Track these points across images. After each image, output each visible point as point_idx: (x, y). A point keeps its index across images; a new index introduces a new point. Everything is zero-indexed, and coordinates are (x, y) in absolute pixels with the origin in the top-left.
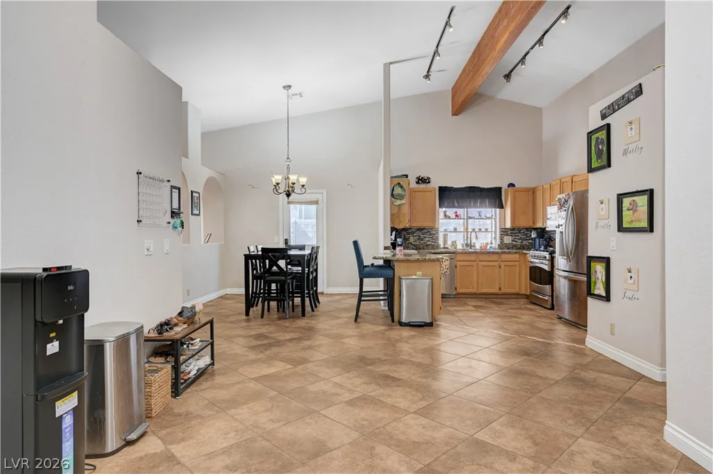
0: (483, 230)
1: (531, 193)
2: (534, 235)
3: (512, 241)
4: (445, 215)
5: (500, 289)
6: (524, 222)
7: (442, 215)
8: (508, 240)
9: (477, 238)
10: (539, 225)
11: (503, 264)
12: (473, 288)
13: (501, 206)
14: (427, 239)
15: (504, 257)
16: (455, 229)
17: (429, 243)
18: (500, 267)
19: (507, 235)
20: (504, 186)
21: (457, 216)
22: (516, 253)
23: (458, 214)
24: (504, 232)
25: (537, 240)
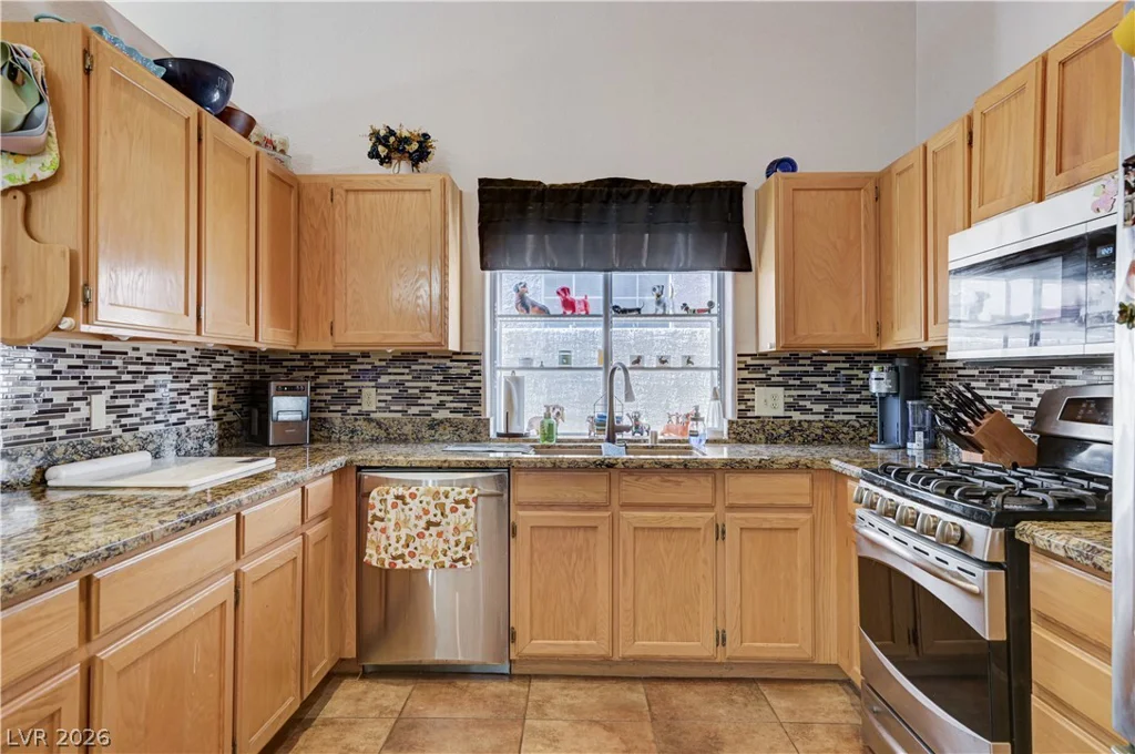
0: (676, 361)
1: (865, 198)
2: (879, 382)
3: (789, 407)
4: (524, 304)
5: (721, 639)
6: (834, 328)
7: (507, 303)
8: (770, 402)
9: (629, 396)
10: (907, 336)
11: (733, 521)
12: (593, 634)
13: (741, 262)
14: (436, 399)
15: (740, 486)
16: (565, 359)
17: (442, 414)
18: (720, 533)
19: (767, 382)
20: (752, 176)
21: (569, 305)
22: (794, 467)
23: (573, 296)
24: (754, 370)
25: (895, 407)
